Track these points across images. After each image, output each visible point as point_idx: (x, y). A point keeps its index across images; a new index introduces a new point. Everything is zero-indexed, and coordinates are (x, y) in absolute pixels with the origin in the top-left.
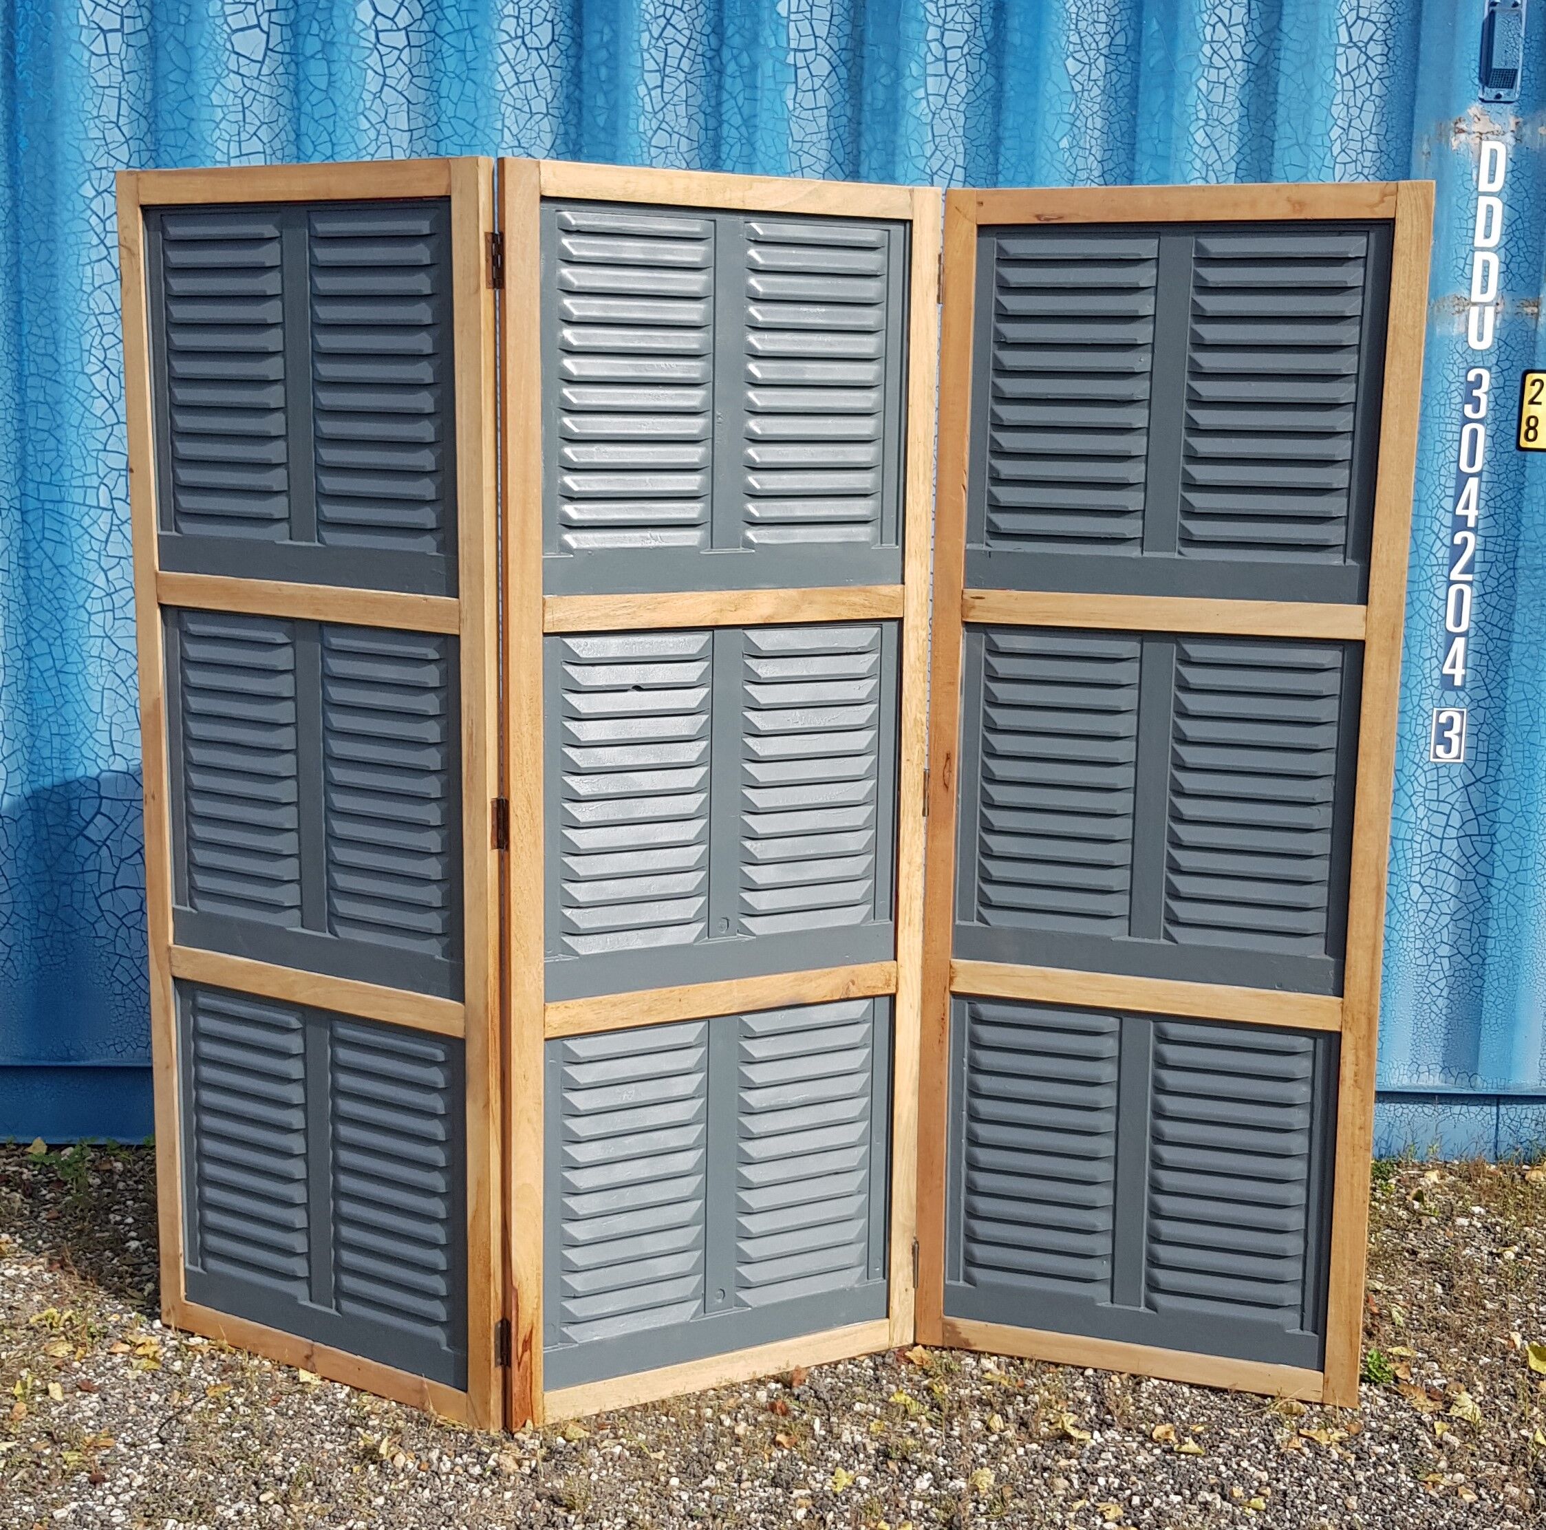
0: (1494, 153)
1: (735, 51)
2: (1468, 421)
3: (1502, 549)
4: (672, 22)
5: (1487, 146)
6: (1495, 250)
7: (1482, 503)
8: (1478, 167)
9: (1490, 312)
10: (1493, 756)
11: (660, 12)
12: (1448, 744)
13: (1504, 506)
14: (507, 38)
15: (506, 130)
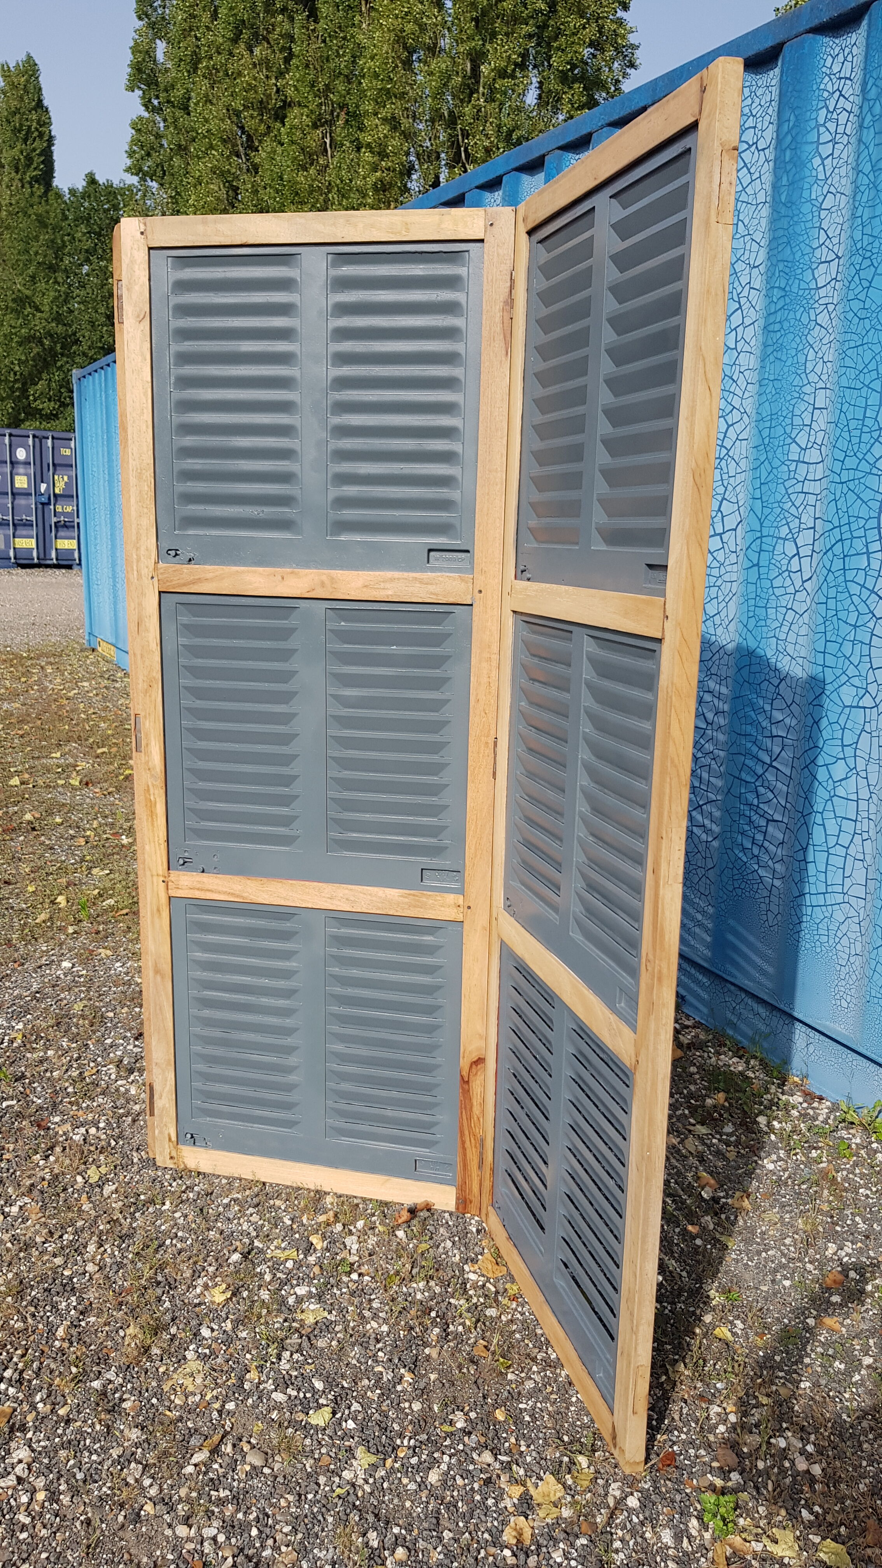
1: (871, 103)
4: (843, 93)
11: (836, 87)
14: (746, 146)
15: (740, 223)
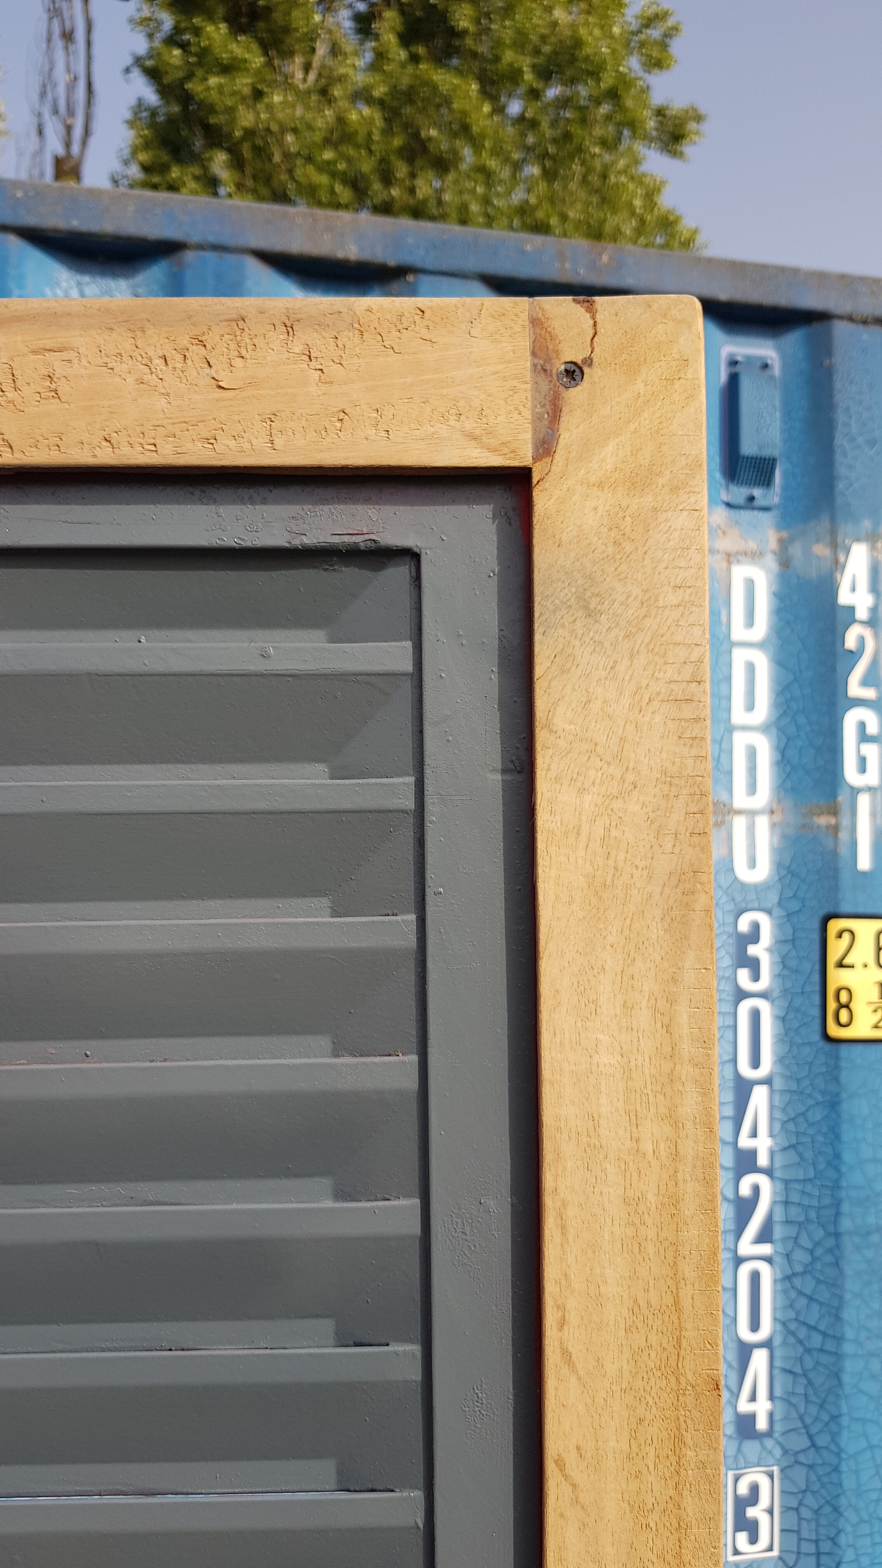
0: (750, 585)
2: (742, 995)
3: (815, 1203)
5: (740, 573)
6: (764, 729)
7: (777, 1126)
8: (728, 604)
9: (763, 824)
10: (825, 1546)
12: (752, 1529)
13: (811, 1131)
